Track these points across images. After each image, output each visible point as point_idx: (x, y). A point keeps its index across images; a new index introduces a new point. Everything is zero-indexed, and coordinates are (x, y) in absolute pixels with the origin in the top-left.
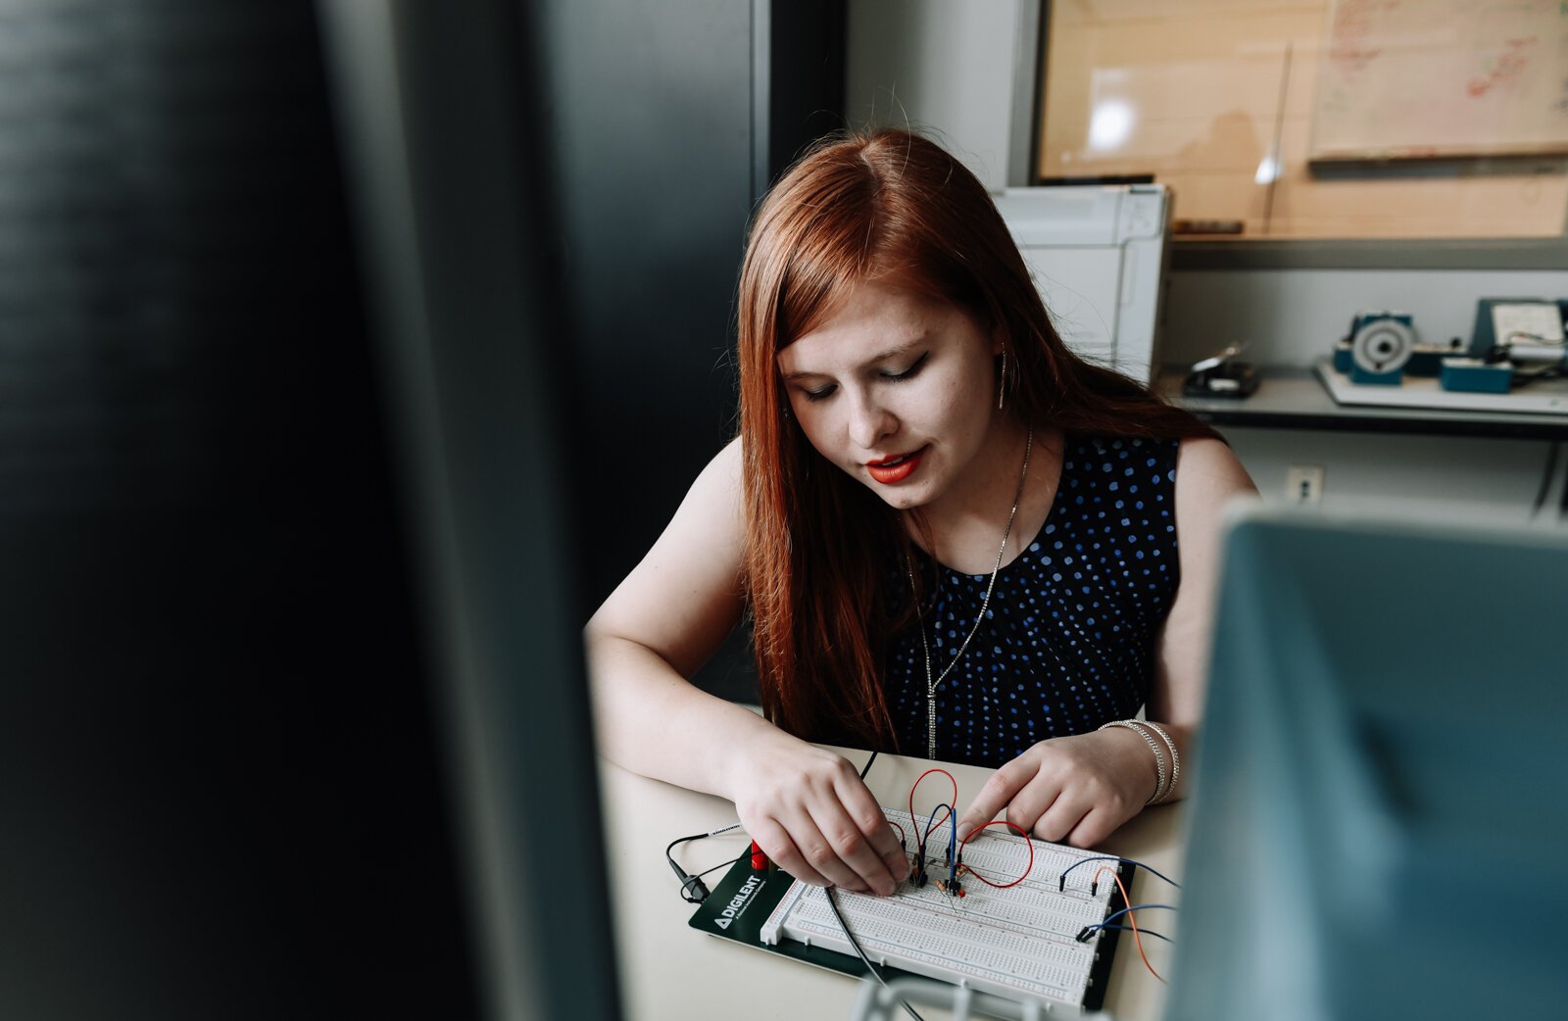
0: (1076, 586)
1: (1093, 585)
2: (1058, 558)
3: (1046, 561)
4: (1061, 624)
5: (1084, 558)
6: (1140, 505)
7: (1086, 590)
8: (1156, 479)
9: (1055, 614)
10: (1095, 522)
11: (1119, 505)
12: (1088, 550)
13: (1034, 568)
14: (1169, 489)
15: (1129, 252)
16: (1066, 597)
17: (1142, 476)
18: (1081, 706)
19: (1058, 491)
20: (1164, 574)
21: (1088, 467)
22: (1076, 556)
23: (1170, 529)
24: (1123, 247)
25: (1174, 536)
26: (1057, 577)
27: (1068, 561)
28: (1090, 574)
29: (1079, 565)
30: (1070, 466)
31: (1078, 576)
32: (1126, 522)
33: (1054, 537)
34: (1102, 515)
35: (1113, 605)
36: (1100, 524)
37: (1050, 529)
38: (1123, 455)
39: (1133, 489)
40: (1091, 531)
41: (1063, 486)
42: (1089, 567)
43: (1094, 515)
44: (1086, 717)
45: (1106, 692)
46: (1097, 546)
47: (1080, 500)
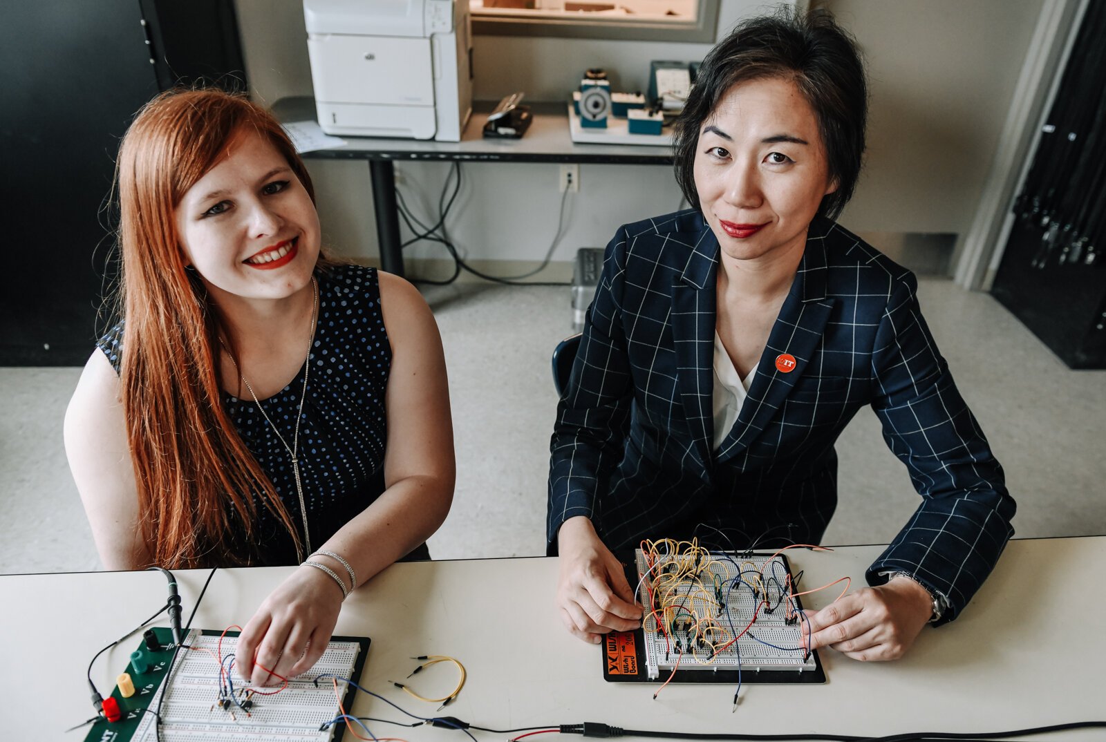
0: (342, 374)
1: (351, 370)
2: (326, 359)
3: (320, 363)
4: (340, 400)
5: (341, 356)
6: (365, 320)
7: (348, 375)
8: (371, 304)
9: (335, 395)
10: (343, 334)
11: (354, 322)
12: (343, 351)
13: (314, 369)
14: (378, 308)
15: (436, 42)
16: (337, 383)
17: (364, 303)
18: (362, 447)
19: (318, 320)
20: (384, 356)
21: (334, 304)
22: (337, 356)
23: (382, 330)
24: (432, 37)
25: (385, 333)
26: (329, 371)
27: (333, 360)
28: (347, 364)
29: (340, 361)
30: (324, 304)
31: (341, 367)
32: (359, 331)
33: (321, 348)
34: (346, 329)
35: (365, 380)
36: (346, 335)
37: (318, 344)
38: (351, 296)
39: (360, 312)
40: (342, 340)
41: (321, 316)
42: (346, 361)
43: (341, 331)
44: (366, 452)
45: (373, 434)
46: (347, 347)
47: (331, 324)
